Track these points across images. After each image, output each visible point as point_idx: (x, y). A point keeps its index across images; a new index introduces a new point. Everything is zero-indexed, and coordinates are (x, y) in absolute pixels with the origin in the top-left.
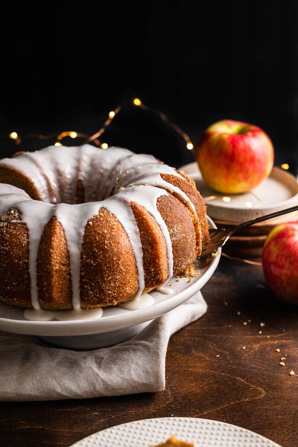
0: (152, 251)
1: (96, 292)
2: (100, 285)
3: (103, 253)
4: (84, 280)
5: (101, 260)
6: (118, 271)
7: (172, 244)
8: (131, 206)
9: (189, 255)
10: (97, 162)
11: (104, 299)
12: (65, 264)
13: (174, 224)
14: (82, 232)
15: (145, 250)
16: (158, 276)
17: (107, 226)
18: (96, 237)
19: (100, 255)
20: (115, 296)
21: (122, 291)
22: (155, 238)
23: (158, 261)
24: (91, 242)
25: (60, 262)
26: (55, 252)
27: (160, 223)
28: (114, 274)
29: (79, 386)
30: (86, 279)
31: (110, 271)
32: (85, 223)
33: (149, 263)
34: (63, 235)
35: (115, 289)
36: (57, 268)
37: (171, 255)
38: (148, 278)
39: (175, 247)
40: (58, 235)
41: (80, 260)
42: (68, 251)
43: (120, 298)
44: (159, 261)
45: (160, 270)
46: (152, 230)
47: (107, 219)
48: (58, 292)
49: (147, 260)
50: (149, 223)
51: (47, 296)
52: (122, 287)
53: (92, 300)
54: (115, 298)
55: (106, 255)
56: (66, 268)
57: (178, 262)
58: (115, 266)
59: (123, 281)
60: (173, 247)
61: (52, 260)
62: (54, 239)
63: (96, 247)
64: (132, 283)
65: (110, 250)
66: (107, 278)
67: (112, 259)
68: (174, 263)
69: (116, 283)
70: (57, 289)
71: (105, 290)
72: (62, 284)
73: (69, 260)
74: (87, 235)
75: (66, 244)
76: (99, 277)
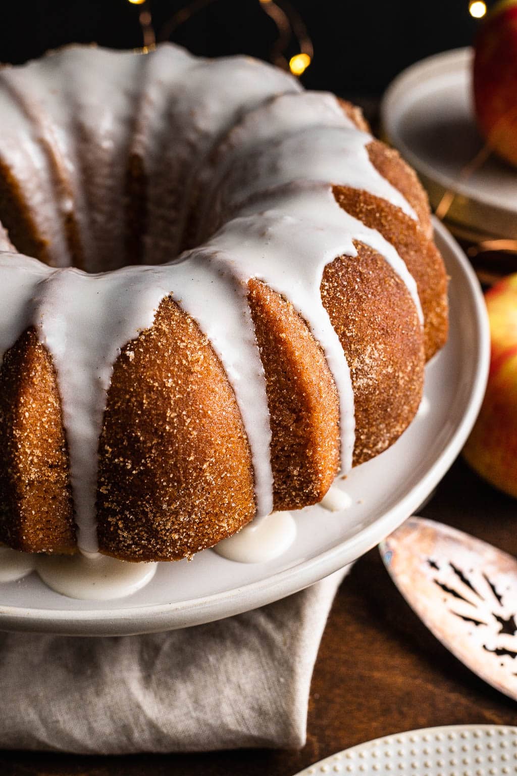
0: (297, 428)
1: (138, 535)
2: (148, 520)
3: (158, 444)
5: (152, 461)
6: (199, 487)
7: (356, 396)
8: (250, 298)
10: (183, 107)
11: (161, 550)
12: (55, 464)
13: (365, 343)
14: (106, 377)
15: (279, 425)
16: (311, 487)
17: (173, 364)
18: (142, 398)
19: (150, 449)
20: (189, 545)
21: (209, 531)
22: (308, 395)
23: (311, 452)
24: (128, 413)
25: (41, 460)
26: (27, 437)
27: (325, 345)
28: (189, 495)
29: (91, 729)
30: (112, 502)
31: (177, 488)
32: (114, 354)
33: (288, 457)
34: (52, 385)
35: (189, 529)
36: (33, 476)
37: (350, 423)
38: (284, 489)
39: (360, 402)
40: (39, 386)
41: (98, 457)
42: (65, 430)
44: (315, 452)
45: (316, 473)
46: (300, 375)
47: (177, 342)
48: (37, 530)
49: (282, 450)
50: (292, 353)
51: (9, 534)
52: (210, 523)
53: (127, 551)
54: (188, 548)
55: (167, 450)
56: (59, 473)
57: (368, 438)
58: (192, 476)
59: (213, 507)
60: (356, 403)
61: (19, 459)
62: (26, 401)
63: (143, 426)
64: (238, 508)
65: (179, 437)
66: (169, 505)
67: (184, 460)
68: (358, 439)
69: (194, 516)
70: (34, 525)
71: (161, 530)
72: (47, 513)
73: (67, 453)
74: (119, 390)
75: (60, 412)
76: (148, 502)
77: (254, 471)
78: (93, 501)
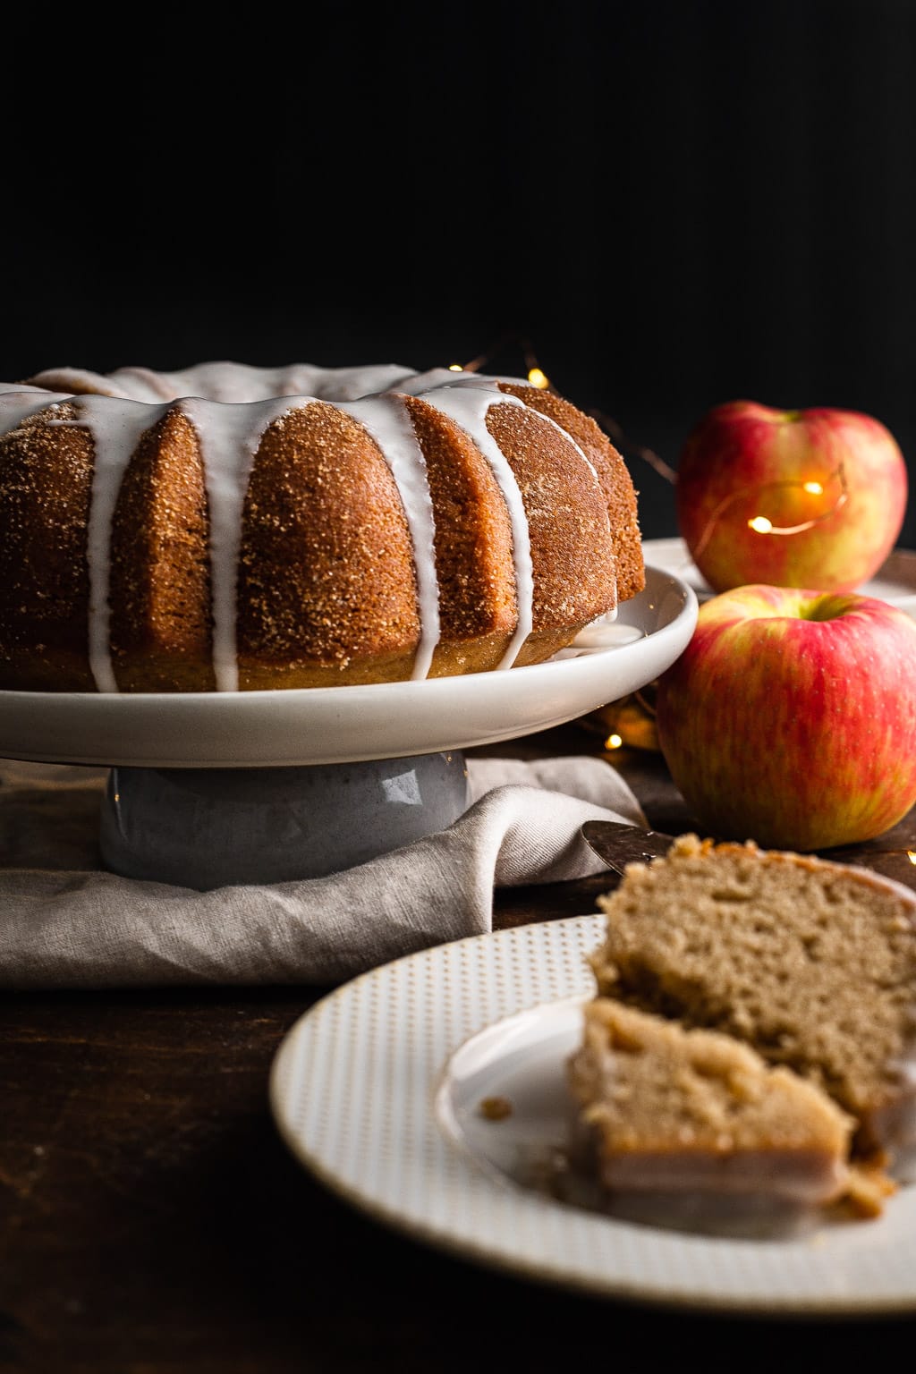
0: (463, 520)
1: (284, 620)
2: (296, 597)
3: (309, 498)
4: (250, 581)
5: (302, 517)
6: (354, 558)
7: (530, 527)
8: (408, 404)
9: (582, 576)
11: (310, 644)
12: (194, 527)
13: (537, 472)
14: (254, 446)
15: (443, 516)
16: (482, 603)
17: (327, 432)
18: (293, 455)
19: (300, 503)
20: (343, 639)
21: (366, 625)
22: (473, 480)
23: (480, 552)
24: (278, 469)
25: (179, 518)
26: (166, 488)
27: (492, 460)
28: (343, 567)
29: (215, 936)
30: (256, 575)
31: (330, 554)
32: (263, 426)
33: (455, 560)
34: (194, 450)
35: (342, 616)
36: (170, 534)
37: (526, 562)
38: (452, 607)
39: (538, 538)
40: (180, 446)
41: (242, 520)
42: (206, 493)
43: (359, 649)
44: (485, 554)
45: (488, 583)
46: (464, 461)
48: (168, 612)
49: (448, 550)
50: (455, 441)
51: (135, 626)
52: (367, 614)
53: (271, 647)
54: (343, 646)
55: (319, 505)
56: (197, 539)
57: (549, 590)
58: (346, 540)
59: (370, 592)
60: (531, 536)
61: (156, 509)
62: (166, 454)
63: (291, 480)
64: (399, 609)
65: (332, 492)
66: (320, 577)
67: (338, 519)
68: (537, 588)
69: (348, 596)
70: (166, 604)
71: (311, 613)
72: (181, 590)
73: (208, 518)
74: (267, 452)
75: (204, 476)
76: (297, 572)
77: (416, 570)
78: (234, 579)
